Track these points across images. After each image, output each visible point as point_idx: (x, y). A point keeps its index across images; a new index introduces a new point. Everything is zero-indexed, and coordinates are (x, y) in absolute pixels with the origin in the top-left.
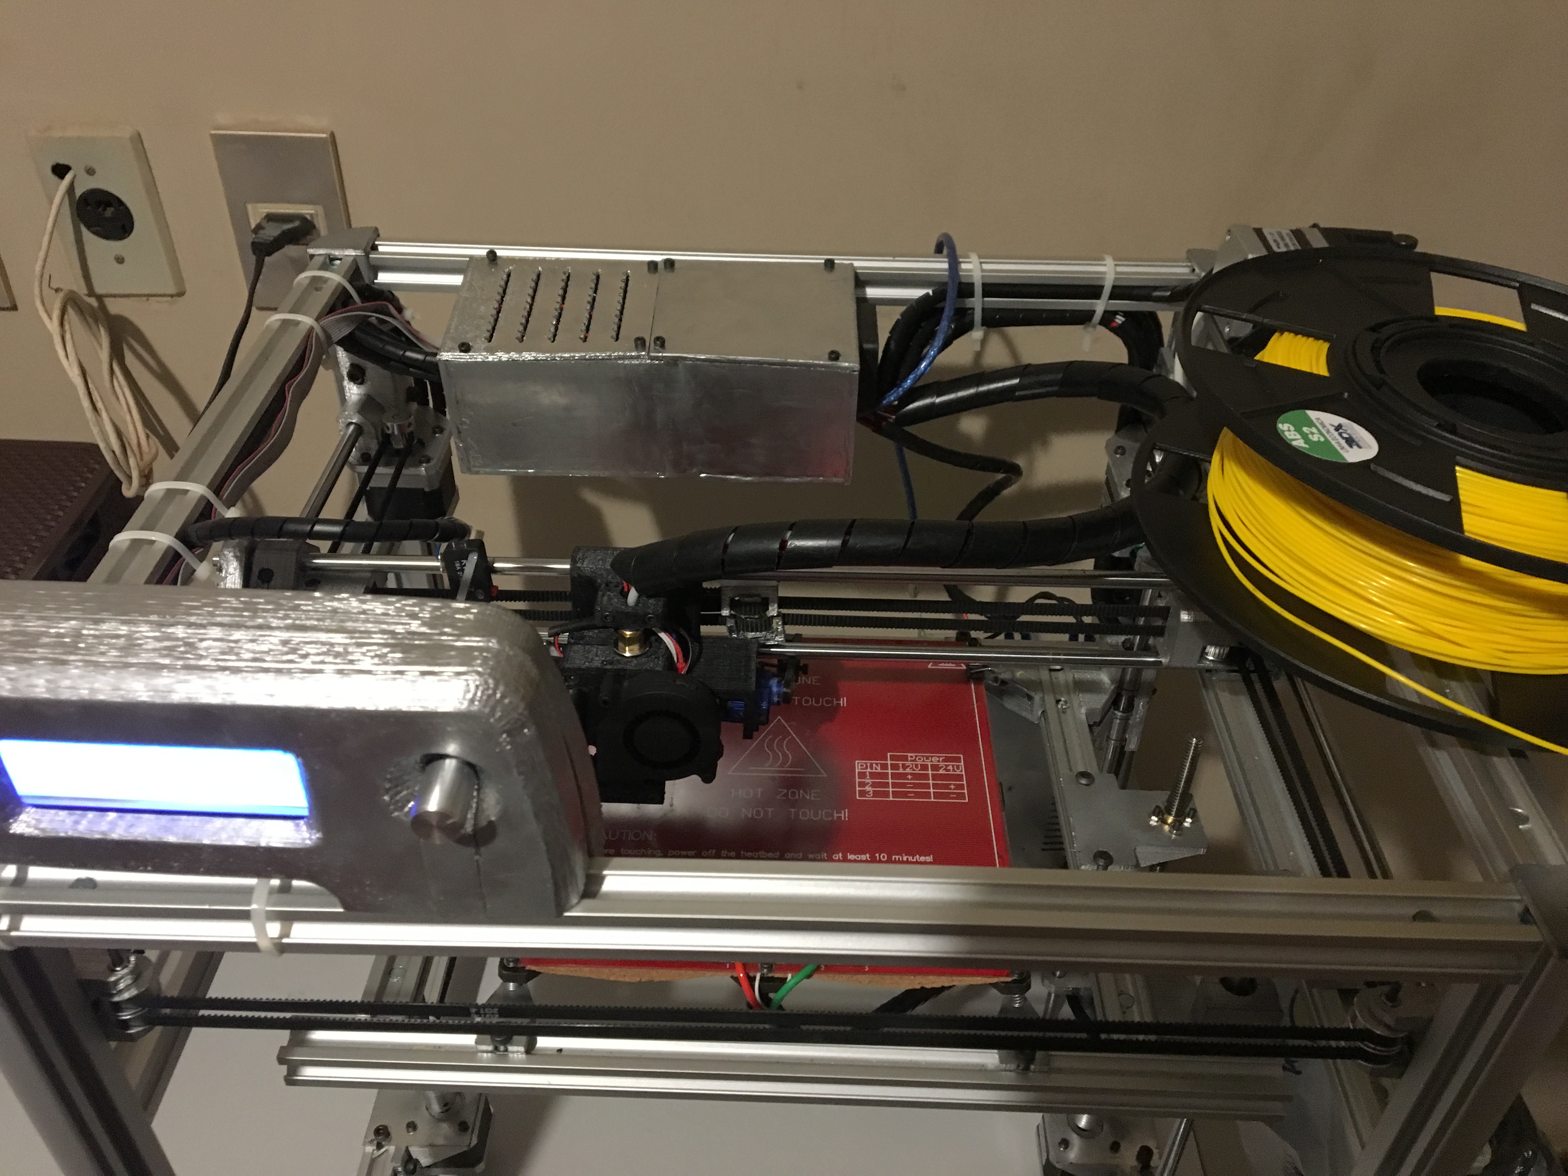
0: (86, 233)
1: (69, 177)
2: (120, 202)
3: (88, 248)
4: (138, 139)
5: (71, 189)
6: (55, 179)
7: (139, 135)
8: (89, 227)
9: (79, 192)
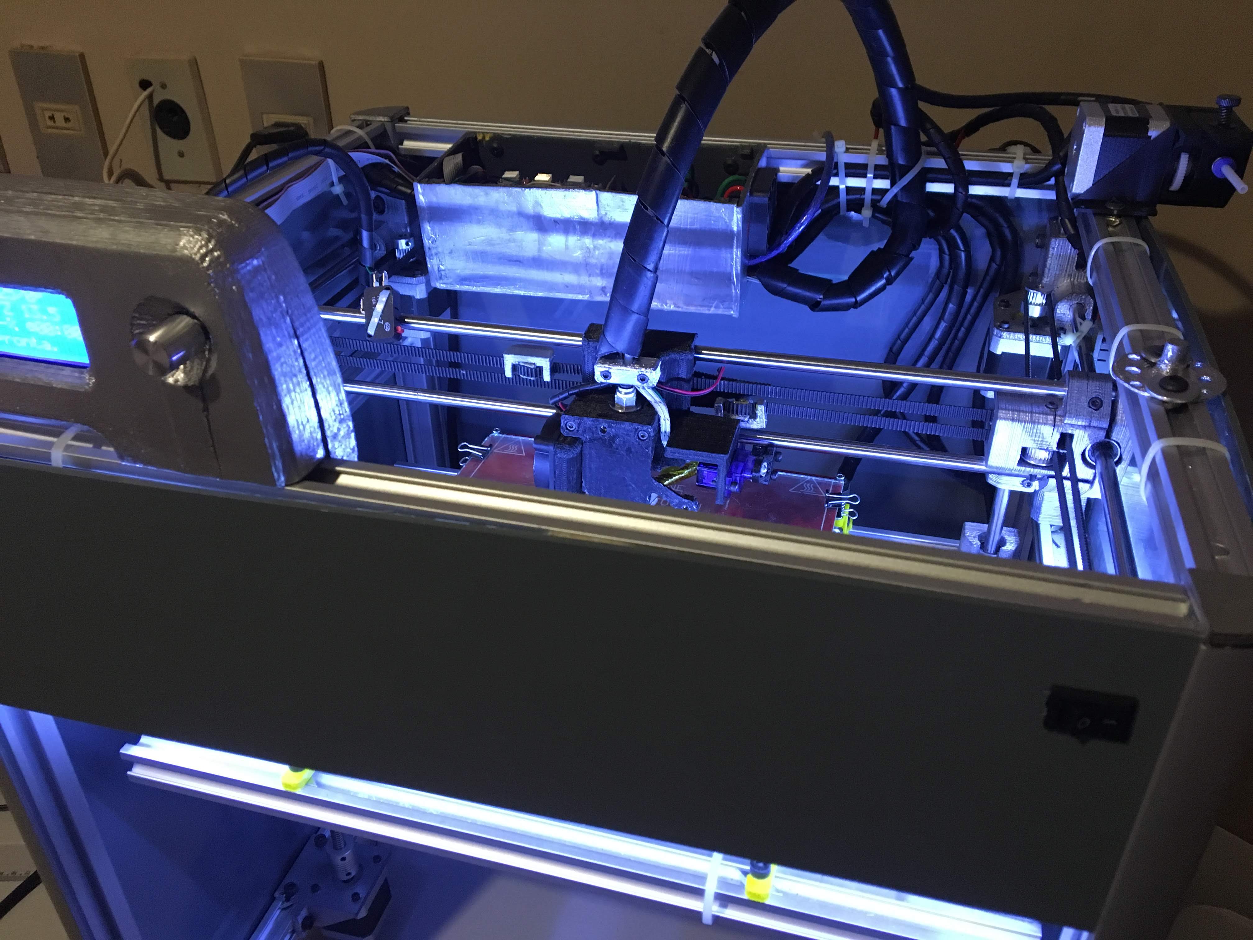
0: (160, 133)
1: (149, 90)
2: (183, 111)
3: (160, 144)
4: (194, 63)
5: (150, 97)
6: (140, 90)
7: (196, 60)
8: (161, 128)
9: (156, 101)
